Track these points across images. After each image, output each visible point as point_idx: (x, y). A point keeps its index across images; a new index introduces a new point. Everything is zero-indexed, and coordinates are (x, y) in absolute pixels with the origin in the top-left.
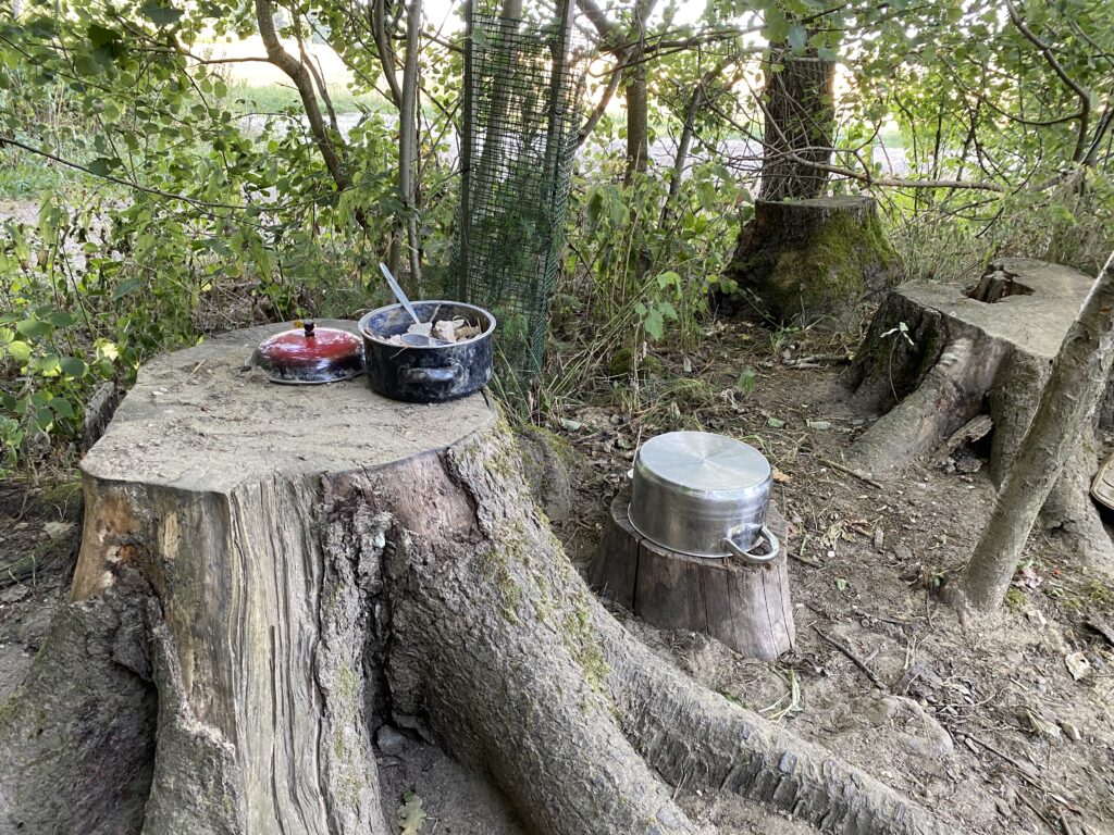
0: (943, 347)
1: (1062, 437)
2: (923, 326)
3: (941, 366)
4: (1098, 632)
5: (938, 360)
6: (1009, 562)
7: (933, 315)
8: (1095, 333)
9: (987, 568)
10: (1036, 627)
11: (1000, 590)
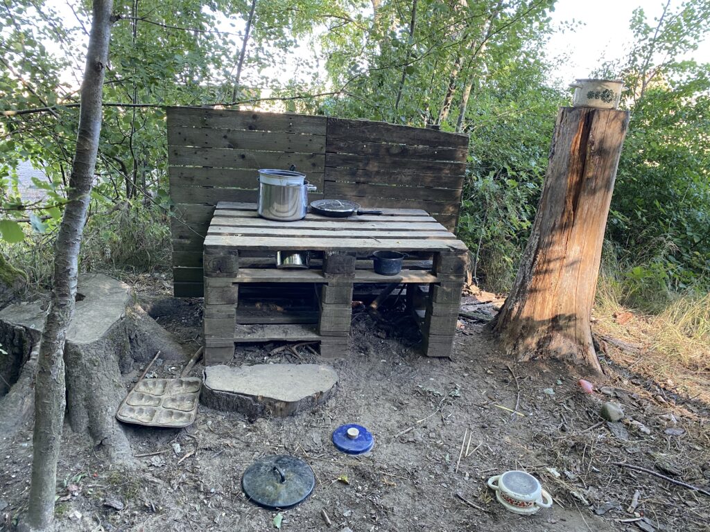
0: (31, 347)
1: (50, 422)
2: (17, 337)
3: (30, 361)
4: (110, 507)
5: (29, 358)
6: (48, 496)
7: (21, 330)
8: (47, 367)
9: (36, 505)
10: (75, 521)
11: (49, 513)
